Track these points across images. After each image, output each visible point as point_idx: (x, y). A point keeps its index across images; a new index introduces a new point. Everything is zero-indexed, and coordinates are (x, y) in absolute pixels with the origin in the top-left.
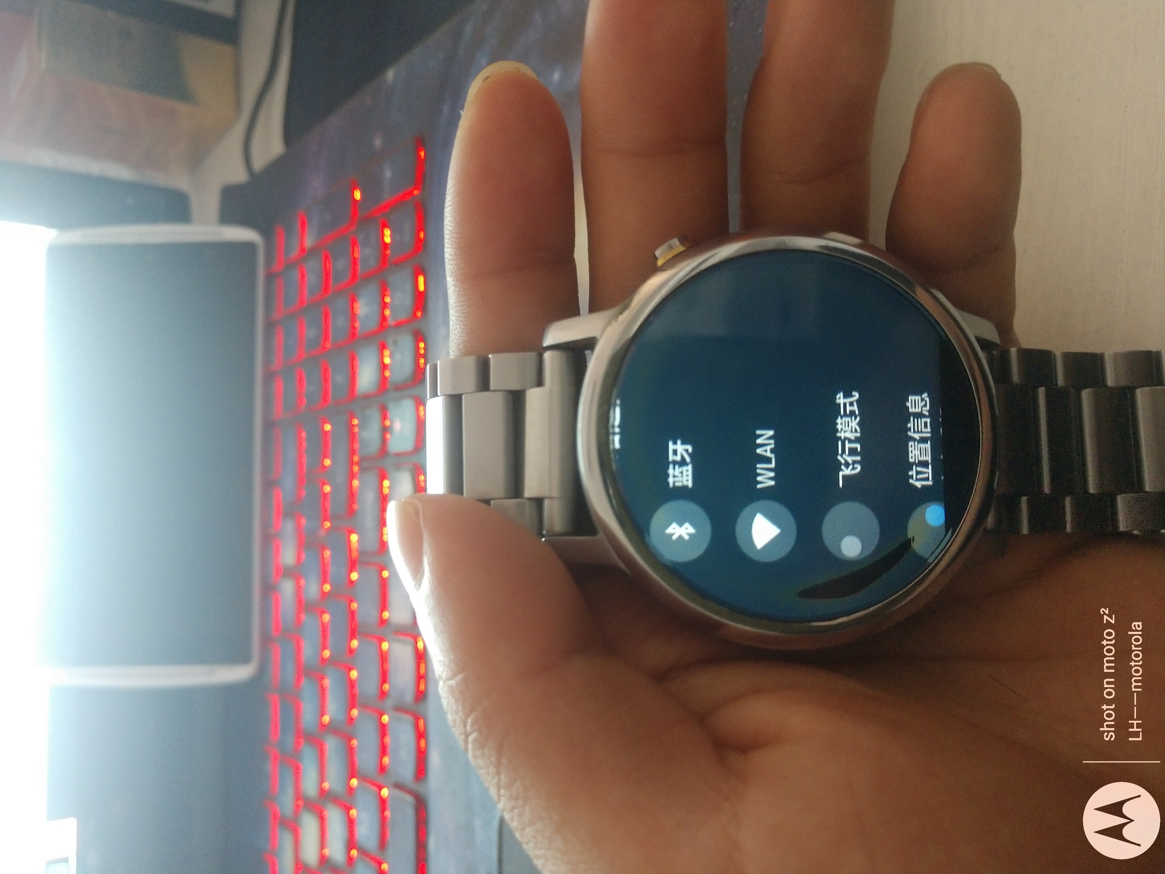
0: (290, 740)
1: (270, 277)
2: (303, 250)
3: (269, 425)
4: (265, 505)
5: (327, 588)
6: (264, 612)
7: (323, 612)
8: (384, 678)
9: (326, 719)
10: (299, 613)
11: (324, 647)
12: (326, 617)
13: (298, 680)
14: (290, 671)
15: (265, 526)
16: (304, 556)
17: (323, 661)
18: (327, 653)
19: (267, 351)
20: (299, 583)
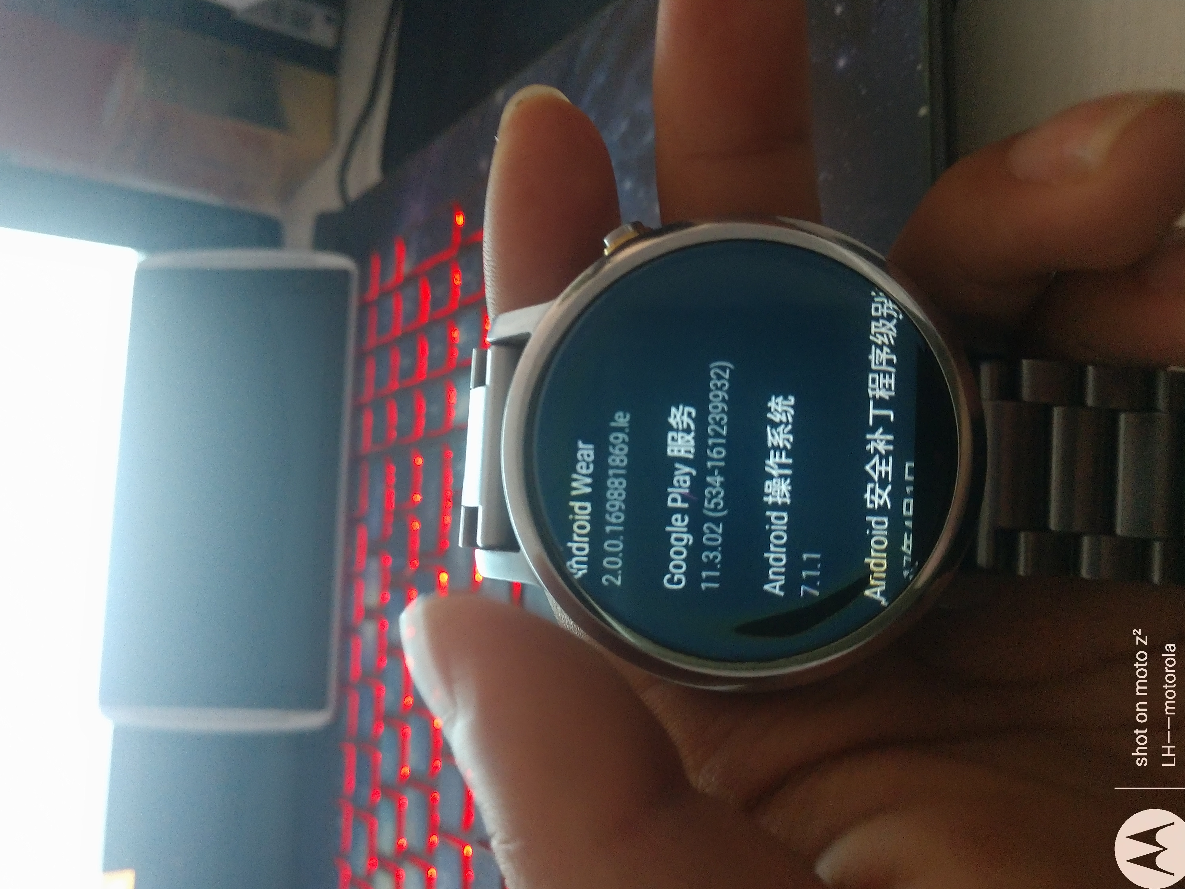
0: (366, 792)
1: (364, 306)
2: (399, 277)
3: (356, 460)
4: (349, 544)
6: (344, 654)
9: (406, 770)
10: (381, 660)
11: (408, 695)
13: (378, 727)
14: (369, 718)
15: (348, 563)
16: (389, 597)
17: (406, 708)
18: (410, 703)
19: (358, 381)
20: (382, 626)
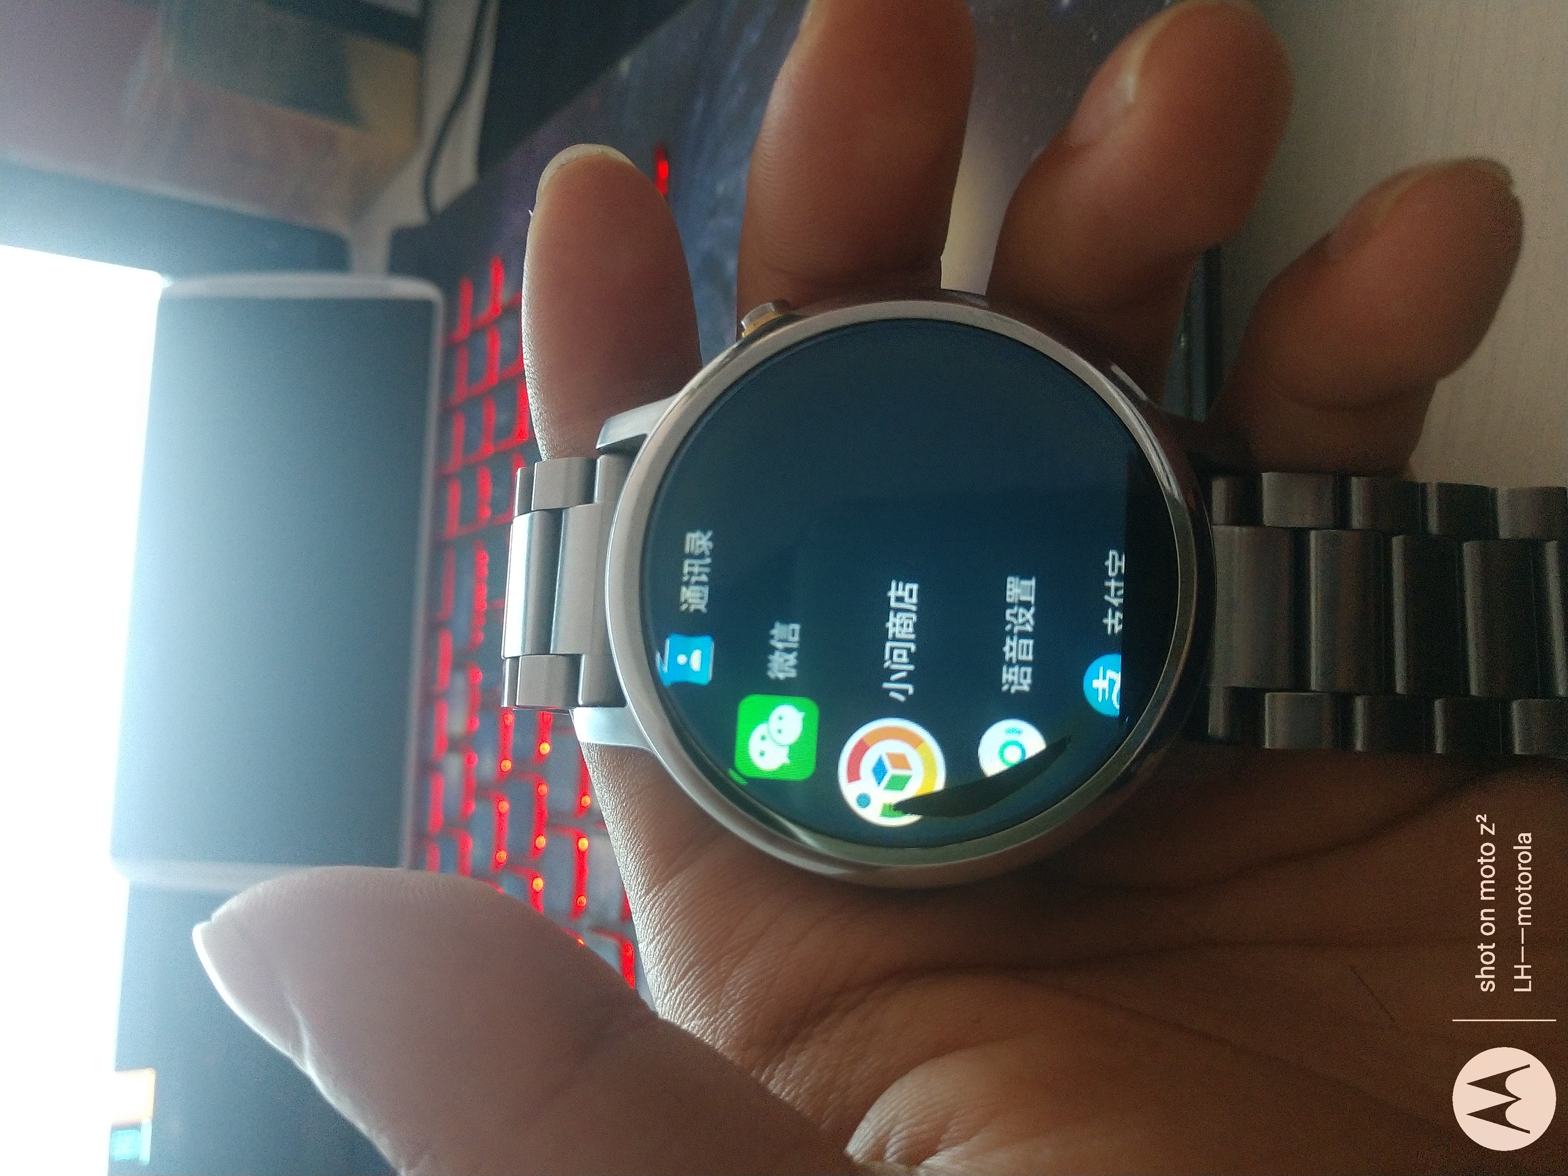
1: (451, 347)
2: (495, 309)
3: (439, 546)
4: (429, 656)
5: (507, 765)
6: (421, 798)
7: (500, 799)
8: (580, 888)
10: (467, 801)
11: (499, 849)
12: (505, 806)
15: (428, 681)
16: (478, 722)
17: (498, 864)
18: (503, 855)
19: (443, 444)
20: (469, 761)
